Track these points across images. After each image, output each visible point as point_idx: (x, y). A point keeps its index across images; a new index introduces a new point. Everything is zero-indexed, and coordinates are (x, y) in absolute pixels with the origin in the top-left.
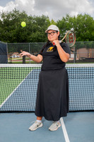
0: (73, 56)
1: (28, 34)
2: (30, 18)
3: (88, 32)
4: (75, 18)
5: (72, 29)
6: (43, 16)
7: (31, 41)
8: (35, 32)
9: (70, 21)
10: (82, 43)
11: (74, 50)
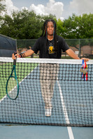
0: (77, 52)
1: (36, 32)
2: (39, 17)
4: (80, 17)
6: (50, 15)
10: (87, 40)
11: (79, 47)
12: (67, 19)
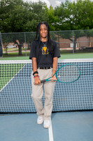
0: (72, 45)
1: (24, 23)
2: (26, 5)
3: (88, 19)
4: (74, 4)
5: (72, 16)
6: (40, 2)
7: (27, 31)
8: (31, 20)
9: (69, 8)
10: (82, 31)
11: (73, 39)
12: (59, 6)
